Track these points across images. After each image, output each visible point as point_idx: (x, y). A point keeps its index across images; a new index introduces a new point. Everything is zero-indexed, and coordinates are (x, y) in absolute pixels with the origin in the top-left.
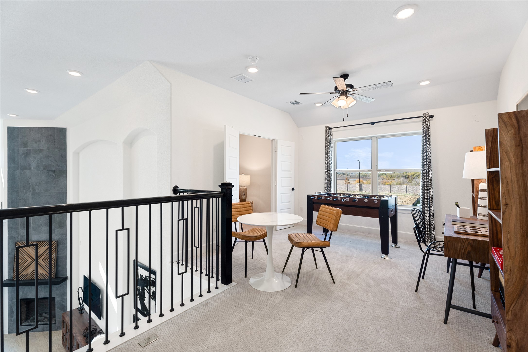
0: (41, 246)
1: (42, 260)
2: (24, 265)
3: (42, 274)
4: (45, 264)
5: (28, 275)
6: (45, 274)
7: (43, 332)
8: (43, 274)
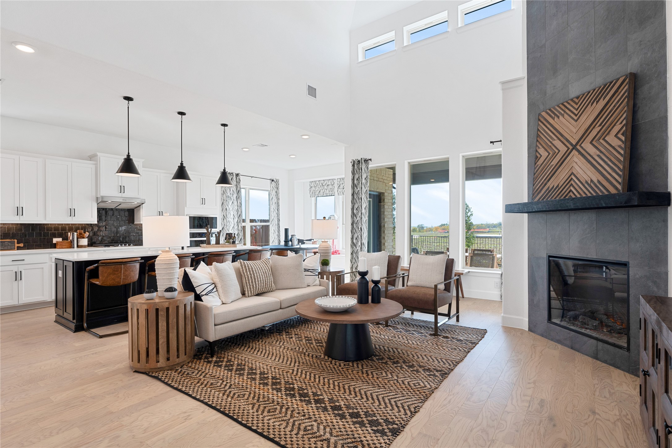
0: (590, 102)
1: (591, 143)
2: (551, 164)
3: (589, 182)
4: (598, 153)
5: (560, 186)
6: (599, 181)
7: (595, 360)
8: (592, 181)
